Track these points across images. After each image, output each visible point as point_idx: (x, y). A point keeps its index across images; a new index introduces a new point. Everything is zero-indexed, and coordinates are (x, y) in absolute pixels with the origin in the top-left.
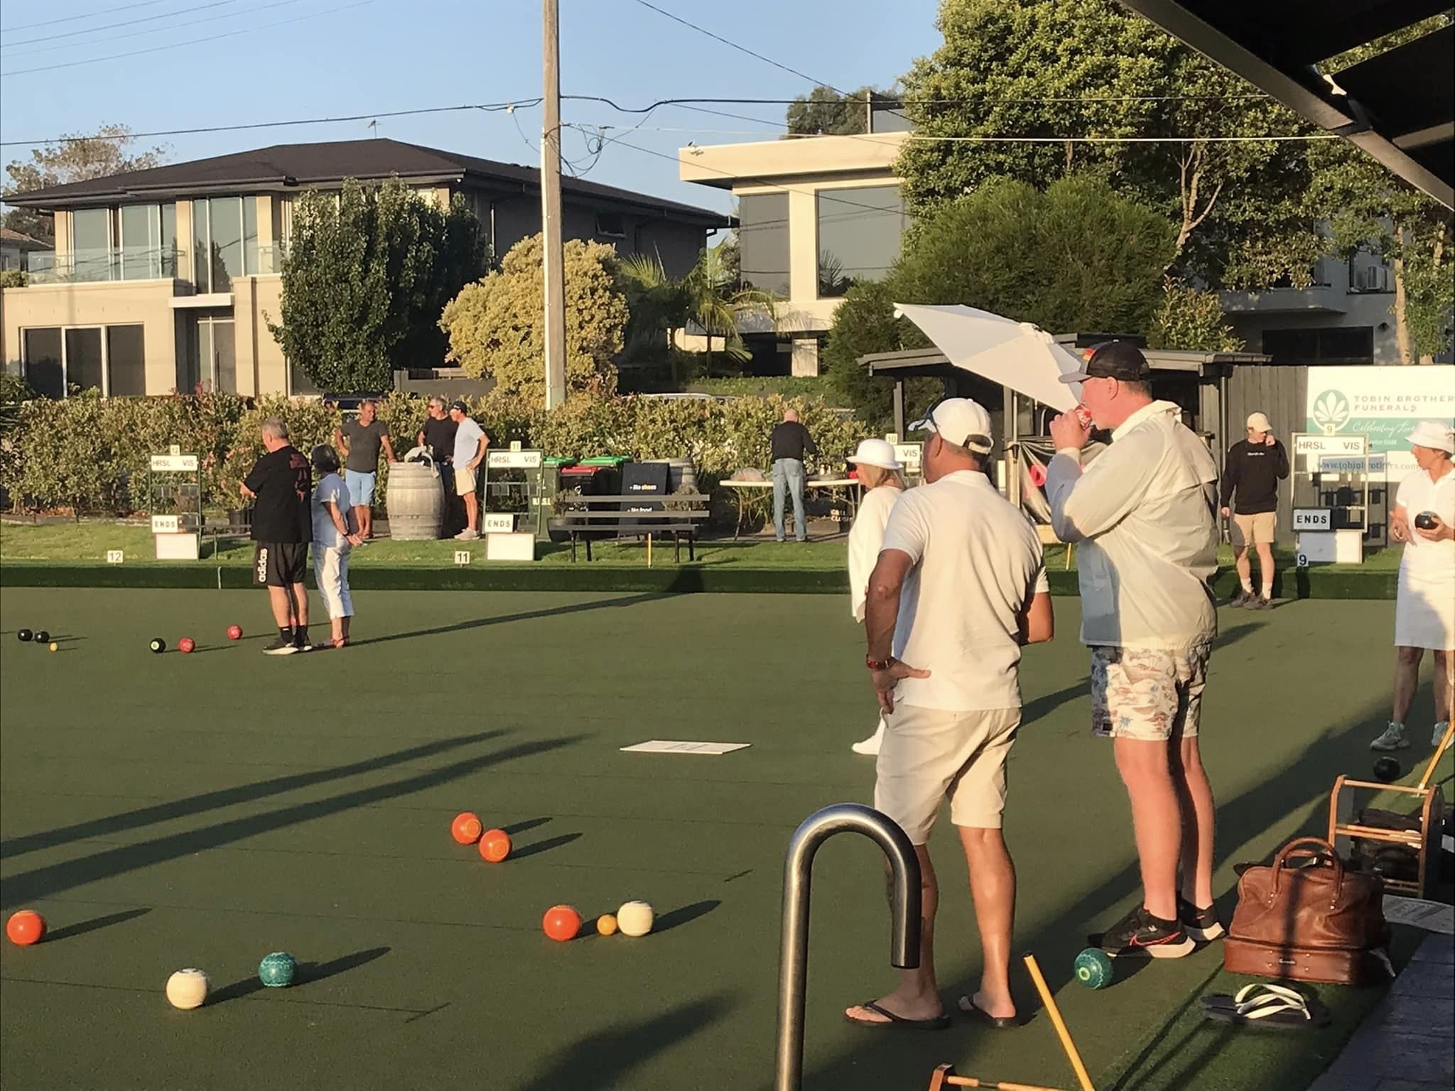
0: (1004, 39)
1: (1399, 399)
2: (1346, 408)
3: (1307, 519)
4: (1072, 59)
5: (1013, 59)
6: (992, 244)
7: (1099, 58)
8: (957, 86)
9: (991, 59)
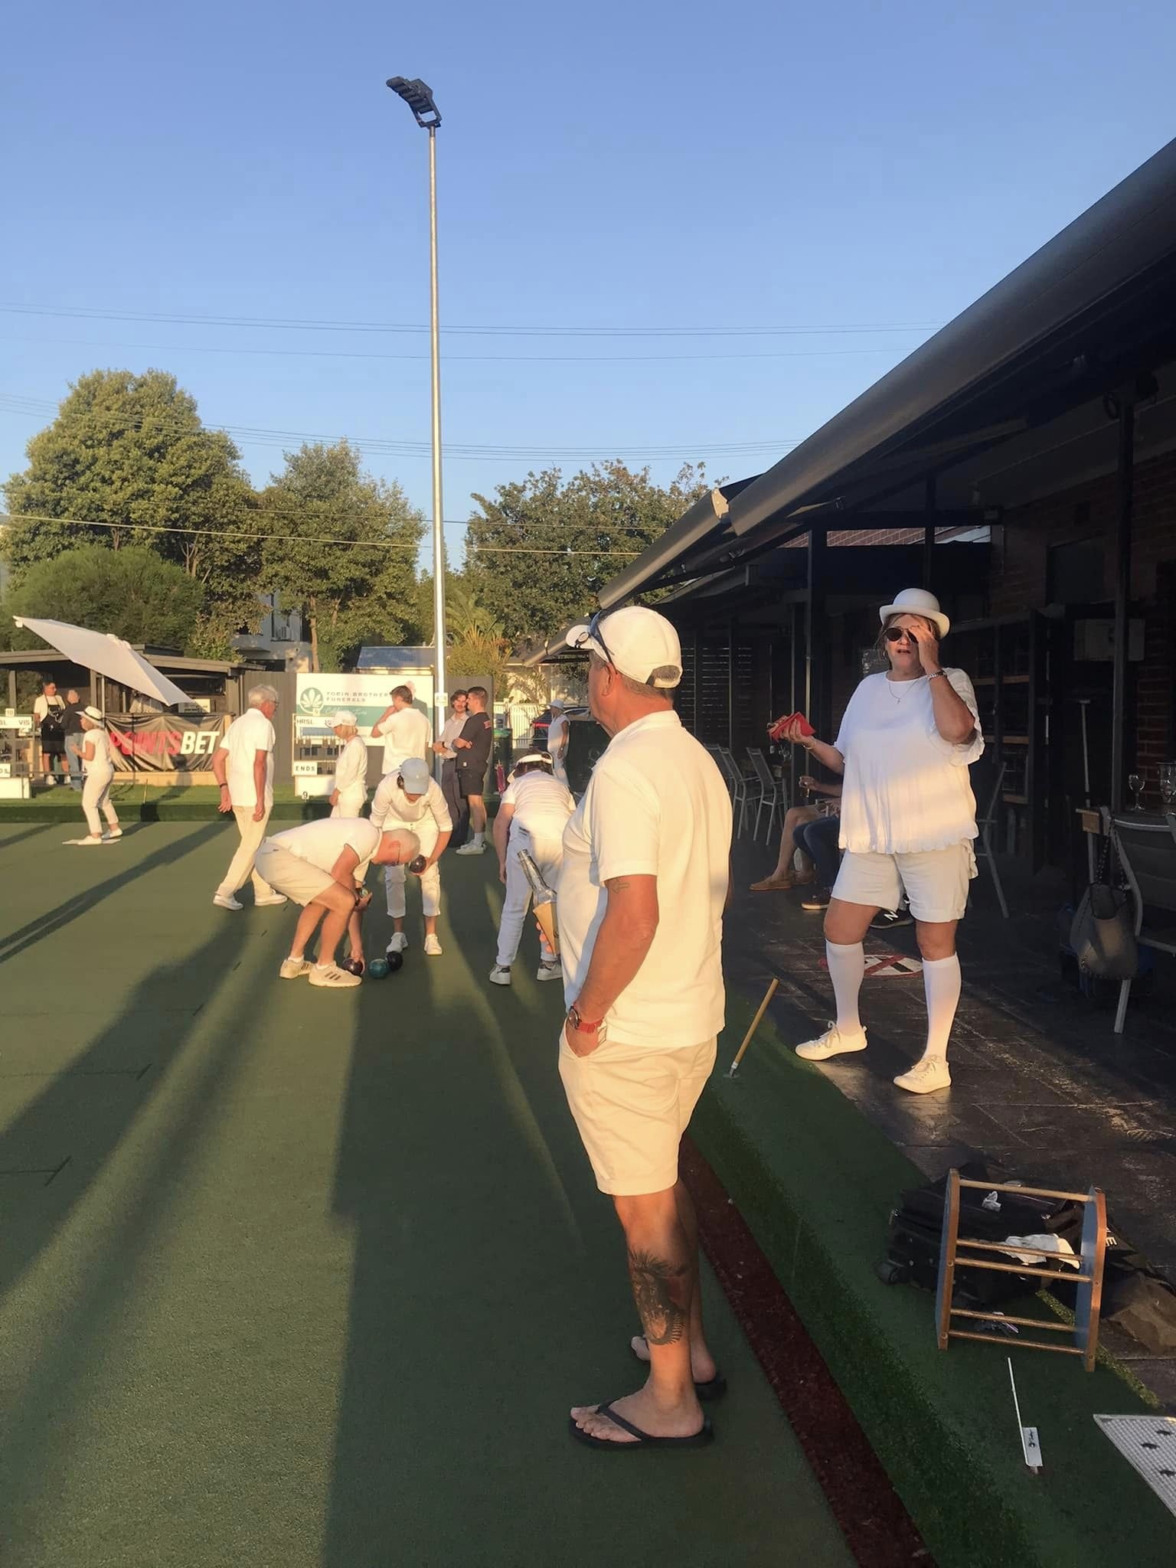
0: (73, 467)
1: (355, 694)
2: (321, 699)
3: (303, 768)
4: (122, 484)
5: (82, 479)
6: (79, 584)
7: (141, 485)
8: (43, 492)
9: (65, 478)
